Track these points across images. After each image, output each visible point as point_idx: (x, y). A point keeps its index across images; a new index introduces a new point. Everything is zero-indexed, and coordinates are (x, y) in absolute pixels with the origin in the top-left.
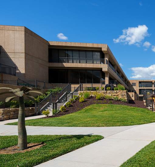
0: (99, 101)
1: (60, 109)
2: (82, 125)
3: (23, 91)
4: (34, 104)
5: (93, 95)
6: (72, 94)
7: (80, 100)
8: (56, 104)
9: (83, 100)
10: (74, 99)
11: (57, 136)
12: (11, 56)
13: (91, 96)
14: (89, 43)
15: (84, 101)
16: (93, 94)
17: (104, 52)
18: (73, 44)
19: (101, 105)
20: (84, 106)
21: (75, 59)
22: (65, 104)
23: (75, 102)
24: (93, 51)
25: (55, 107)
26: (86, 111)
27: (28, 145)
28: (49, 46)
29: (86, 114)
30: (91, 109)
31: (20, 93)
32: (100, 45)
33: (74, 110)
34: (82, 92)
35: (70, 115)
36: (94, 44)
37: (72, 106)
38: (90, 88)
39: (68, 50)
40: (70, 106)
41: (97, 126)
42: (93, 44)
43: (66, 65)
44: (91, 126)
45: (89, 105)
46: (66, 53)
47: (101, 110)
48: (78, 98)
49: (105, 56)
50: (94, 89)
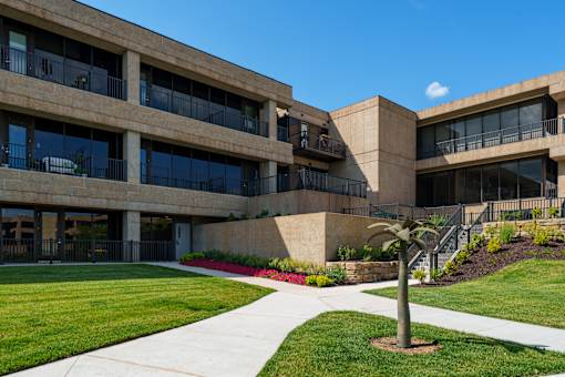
0: (544, 250)
1: (445, 268)
2: (507, 316)
3: (407, 229)
4: (397, 255)
5: (523, 234)
6: (468, 231)
7: (490, 248)
8: (436, 255)
9: (498, 247)
10: (474, 243)
11: (457, 332)
12: (359, 161)
13: (519, 237)
14: (509, 85)
15: (500, 250)
16: (523, 228)
17: (556, 99)
18: (468, 103)
19: (549, 262)
20: (499, 264)
21: (472, 139)
22: (455, 255)
23: (477, 252)
24: (519, 105)
25: (435, 263)
26: (505, 277)
27: (413, 342)
28: (418, 122)
29: (509, 287)
30: (519, 273)
31: (404, 234)
32: (545, 78)
33: (477, 273)
34: (493, 224)
35: (469, 283)
36: (525, 83)
37: (470, 262)
38: (513, 214)
39: (454, 121)
40: (465, 263)
41: (554, 326)
42: (522, 83)
43: (453, 159)
44: (535, 324)
45: (513, 261)
46: (450, 131)
47: (555, 279)
48: (483, 243)
49: (559, 110)
50: (527, 215)
